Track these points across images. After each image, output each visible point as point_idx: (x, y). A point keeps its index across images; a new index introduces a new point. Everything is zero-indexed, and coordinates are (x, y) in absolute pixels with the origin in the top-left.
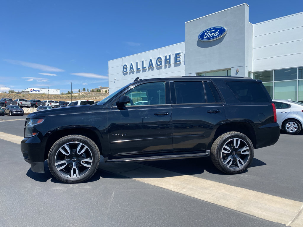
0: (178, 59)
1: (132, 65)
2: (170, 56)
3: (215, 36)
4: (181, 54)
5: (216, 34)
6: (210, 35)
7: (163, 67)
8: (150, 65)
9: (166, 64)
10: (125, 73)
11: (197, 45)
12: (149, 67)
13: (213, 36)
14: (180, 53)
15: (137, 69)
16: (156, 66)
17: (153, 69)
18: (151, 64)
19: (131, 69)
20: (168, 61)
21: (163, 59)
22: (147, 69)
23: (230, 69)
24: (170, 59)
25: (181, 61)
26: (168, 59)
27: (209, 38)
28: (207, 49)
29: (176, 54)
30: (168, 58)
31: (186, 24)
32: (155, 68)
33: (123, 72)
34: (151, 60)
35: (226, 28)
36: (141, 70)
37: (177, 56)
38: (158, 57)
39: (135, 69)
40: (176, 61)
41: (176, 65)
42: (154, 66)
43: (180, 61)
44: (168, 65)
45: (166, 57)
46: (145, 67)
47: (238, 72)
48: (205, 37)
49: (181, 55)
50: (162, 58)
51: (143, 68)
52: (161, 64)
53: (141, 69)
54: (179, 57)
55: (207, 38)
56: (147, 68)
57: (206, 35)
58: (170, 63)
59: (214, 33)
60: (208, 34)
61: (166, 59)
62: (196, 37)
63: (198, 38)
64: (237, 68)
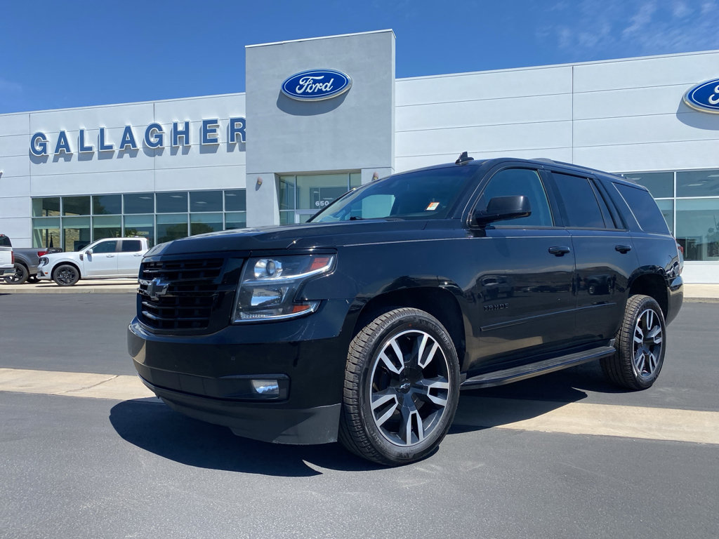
0: (210, 136)
1: (62, 135)
2: (187, 124)
3: (324, 90)
4: (220, 123)
5: (326, 86)
6: (312, 87)
7: (167, 150)
8: (124, 141)
9: (175, 143)
10: (38, 156)
11: (278, 106)
12: (122, 147)
13: (320, 91)
14: (215, 121)
15: (82, 148)
16: (145, 147)
17: (134, 154)
18: (128, 138)
19: (59, 146)
20: (181, 136)
21: (167, 130)
22: (117, 152)
23: (359, 171)
24: (186, 132)
25: (220, 141)
26: (181, 133)
27: (308, 93)
28: (305, 120)
29: (206, 123)
30: (181, 128)
31: (247, 50)
32: (141, 149)
33: (31, 155)
34: (128, 130)
35: (348, 77)
36: (96, 153)
37: (208, 127)
38: (152, 122)
39: (74, 148)
40: (205, 140)
41: (203, 150)
42: (139, 145)
43: (216, 140)
44: (181, 147)
45: (175, 125)
46: (111, 147)
48: (299, 89)
49: (218, 126)
50: (164, 128)
51: (102, 146)
52: (161, 142)
53: (95, 150)
54: (215, 131)
55: (305, 93)
56: (116, 149)
57: (301, 87)
58: (187, 142)
59: (321, 84)
60: (308, 83)
61: (175, 131)
62: (277, 87)
63: (280, 88)
64: (373, 171)
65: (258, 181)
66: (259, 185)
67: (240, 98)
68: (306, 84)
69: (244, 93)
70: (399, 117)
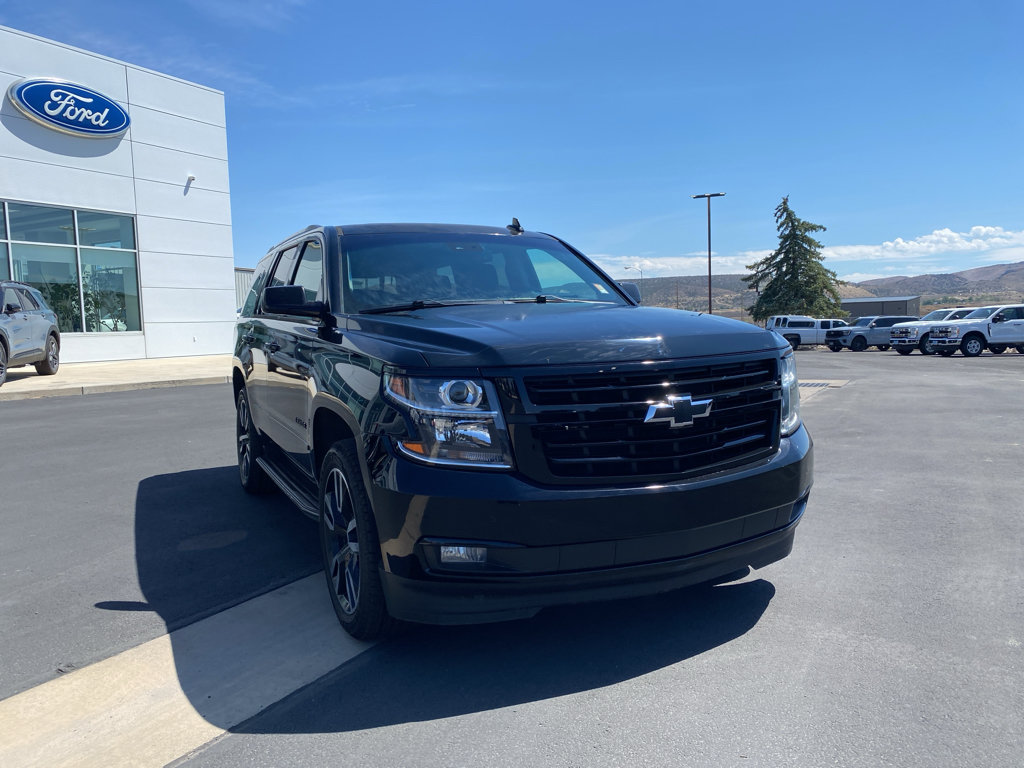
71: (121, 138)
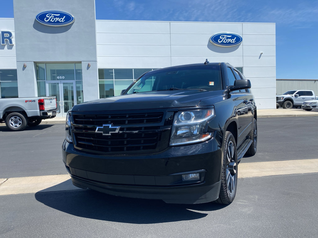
6: (53, 19)
11: (34, 27)
23: (80, 62)
27: (51, 22)
28: (50, 36)
35: (73, 16)
47: (89, 66)
55: (49, 22)
60: (51, 17)
62: (33, 17)
63: (35, 17)
64: (88, 62)
65: (24, 66)
66: (24, 67)
67: (11, 21)
68: (50, 18)
69: (14, 18)
70: (99, 38)
71: (239, 45)
